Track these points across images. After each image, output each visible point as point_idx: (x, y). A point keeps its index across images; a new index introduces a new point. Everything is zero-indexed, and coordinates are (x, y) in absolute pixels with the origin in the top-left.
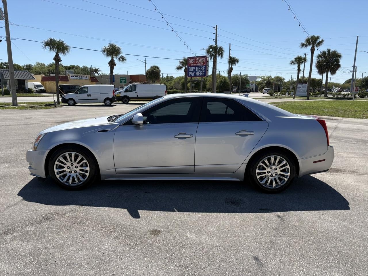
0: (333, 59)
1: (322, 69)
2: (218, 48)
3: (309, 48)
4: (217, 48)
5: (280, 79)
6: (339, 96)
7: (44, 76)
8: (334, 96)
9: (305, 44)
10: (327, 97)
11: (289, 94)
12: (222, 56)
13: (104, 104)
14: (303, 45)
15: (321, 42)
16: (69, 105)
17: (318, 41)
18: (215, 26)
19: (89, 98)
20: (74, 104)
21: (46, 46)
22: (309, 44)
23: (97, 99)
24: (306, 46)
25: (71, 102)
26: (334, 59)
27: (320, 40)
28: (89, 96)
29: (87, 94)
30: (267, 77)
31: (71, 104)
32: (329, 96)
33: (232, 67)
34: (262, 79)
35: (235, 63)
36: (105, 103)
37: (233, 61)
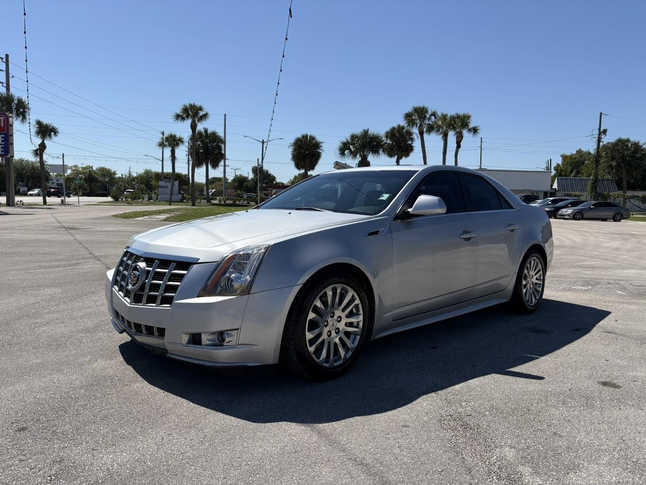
0: (213, 143)
1: (199, 159)
2: (16, 102)
3: (189, 122)
4: (13, 101)
5: (107, 173)
6: (227, 202)
8: (220, 201)
9: (181, 116)
10: (211, 202)
11: (150, 199)
12: (24, 118)
14: (178, 117)
15: (205, 116)
17: (201, 113)
18: (4, 56)
22: (188, 116)
24: (183, 119)
26: (215, 144)
27: (204, 113)
30: (82, 168)
32: (213, 202)
33: (45, 142)
34: (73, 171)
35: (50, 136)
37: (45, 131)
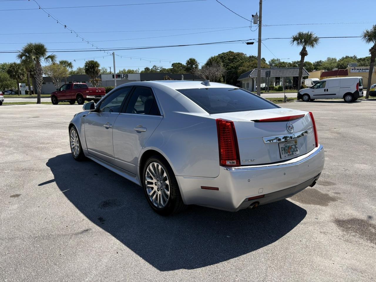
7: (324, 71)
13: (343, 100)
16: (304, 101)
19: (326, 93)
20: (312, 100)
21: (294, 41)
23: (335, 94)
25: (306, 98)
28: (326, 90)
29: (324, 89)
31: (305, 100)
36: (345, 100)
